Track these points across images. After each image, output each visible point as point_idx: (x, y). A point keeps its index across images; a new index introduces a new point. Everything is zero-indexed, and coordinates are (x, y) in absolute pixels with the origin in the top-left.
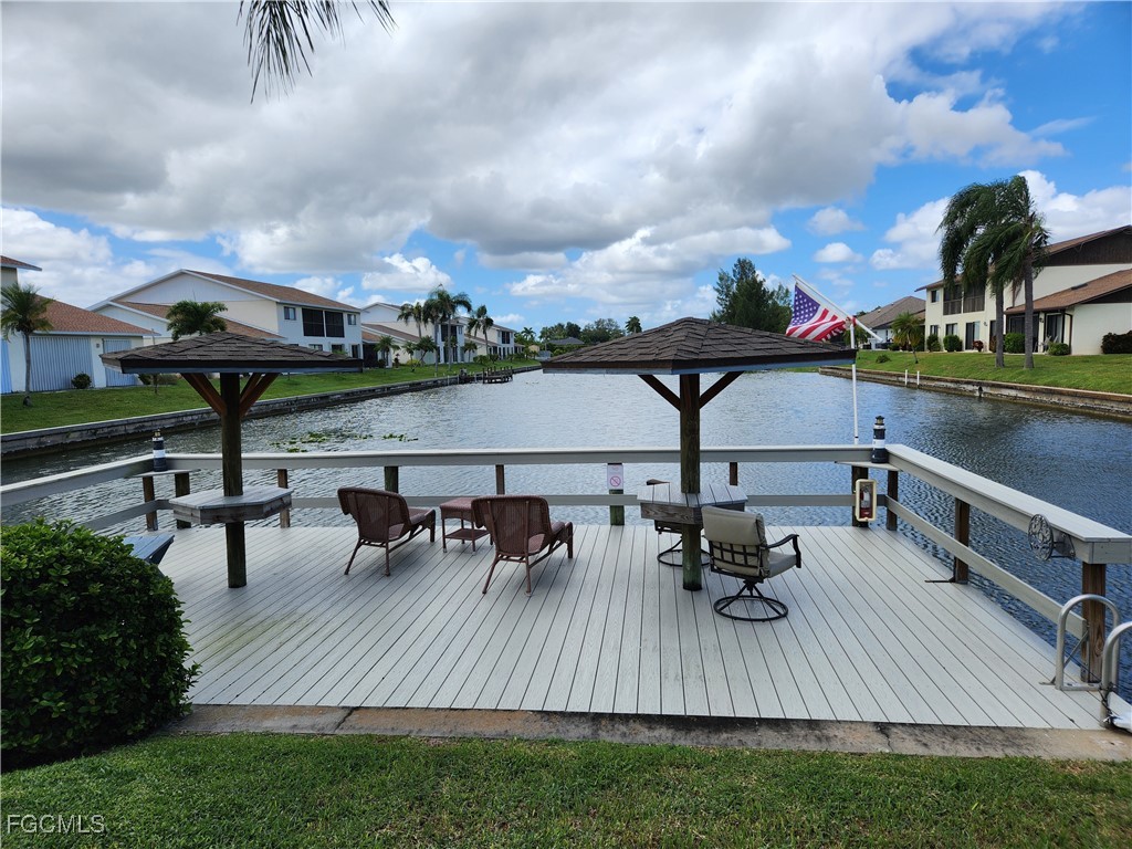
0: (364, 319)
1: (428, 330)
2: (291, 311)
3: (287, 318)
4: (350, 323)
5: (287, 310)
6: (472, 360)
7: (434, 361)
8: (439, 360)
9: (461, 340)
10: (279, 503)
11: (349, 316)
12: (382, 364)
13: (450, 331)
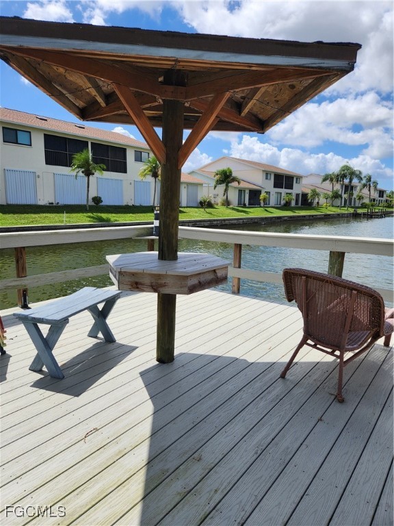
0: (304, 181)
1: (338, 187)
2: (269, 175)
3: (267, 178)
4: (297, 182)
5: (267, 174)
6: (360, 205)
7: (339, 204)
8: (341, 203)
9: (356, 193)
10: (210, 277)
11: (297, 179)
12: (311, 204)
13: (349, 188)
